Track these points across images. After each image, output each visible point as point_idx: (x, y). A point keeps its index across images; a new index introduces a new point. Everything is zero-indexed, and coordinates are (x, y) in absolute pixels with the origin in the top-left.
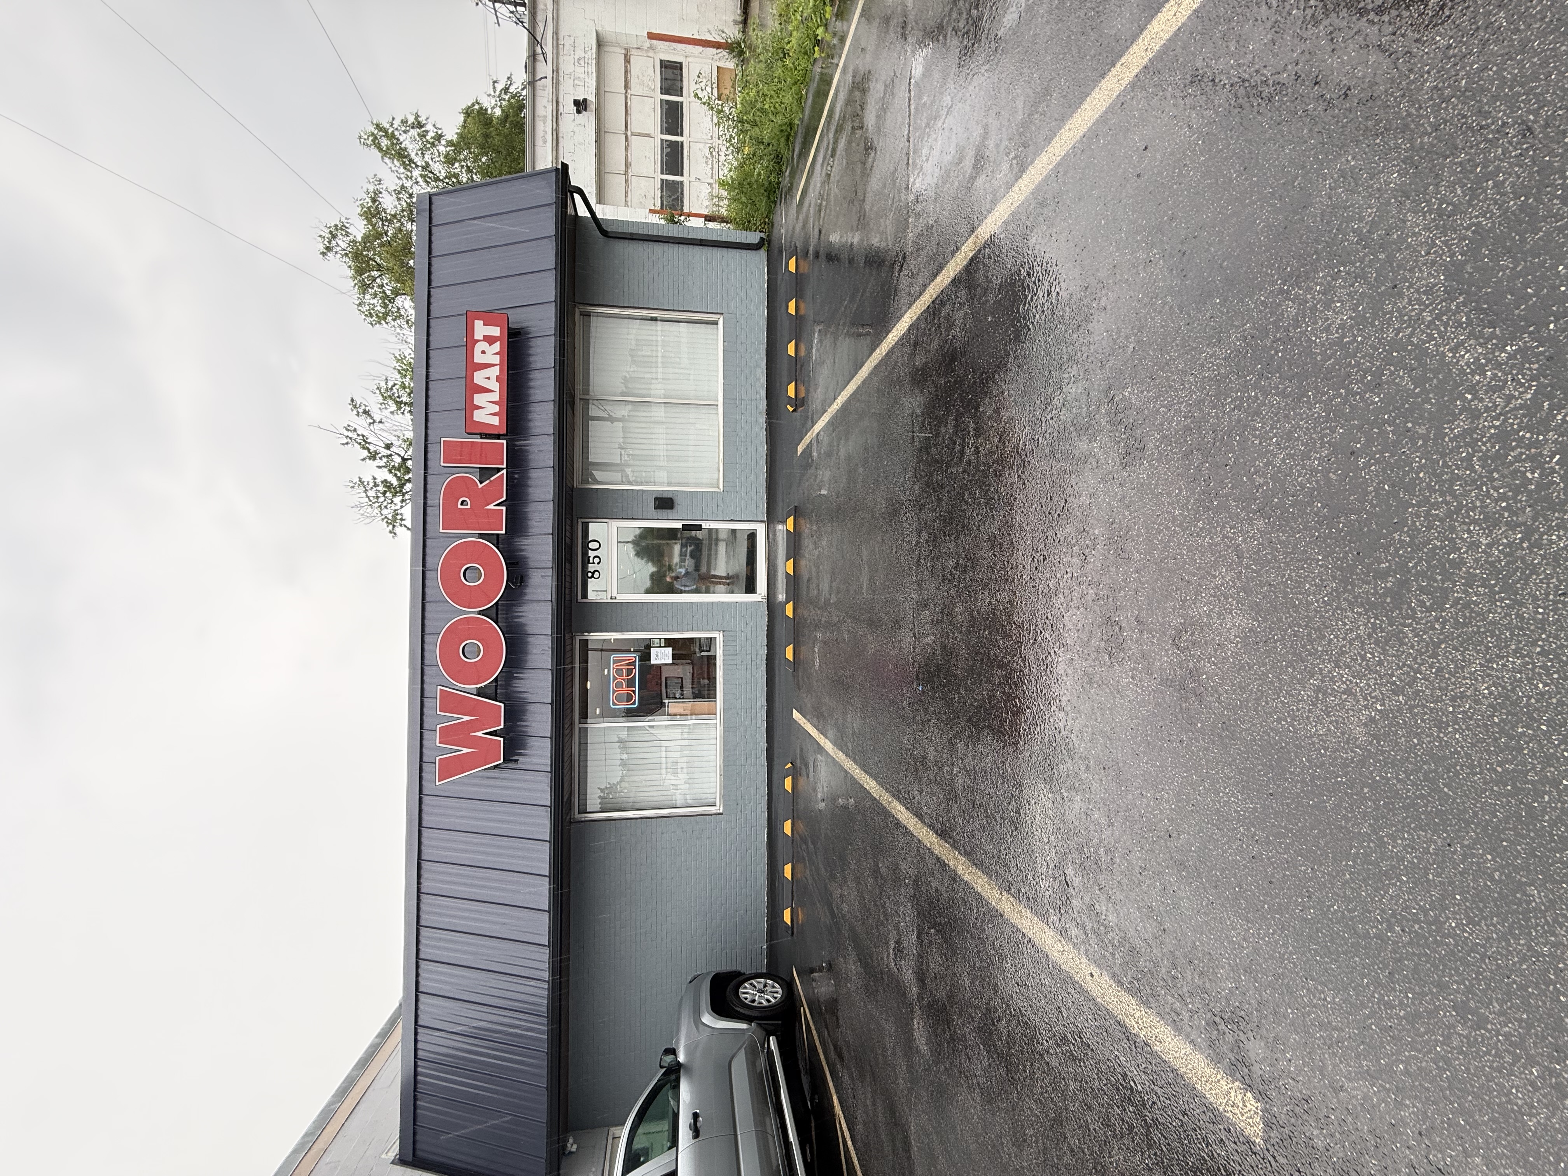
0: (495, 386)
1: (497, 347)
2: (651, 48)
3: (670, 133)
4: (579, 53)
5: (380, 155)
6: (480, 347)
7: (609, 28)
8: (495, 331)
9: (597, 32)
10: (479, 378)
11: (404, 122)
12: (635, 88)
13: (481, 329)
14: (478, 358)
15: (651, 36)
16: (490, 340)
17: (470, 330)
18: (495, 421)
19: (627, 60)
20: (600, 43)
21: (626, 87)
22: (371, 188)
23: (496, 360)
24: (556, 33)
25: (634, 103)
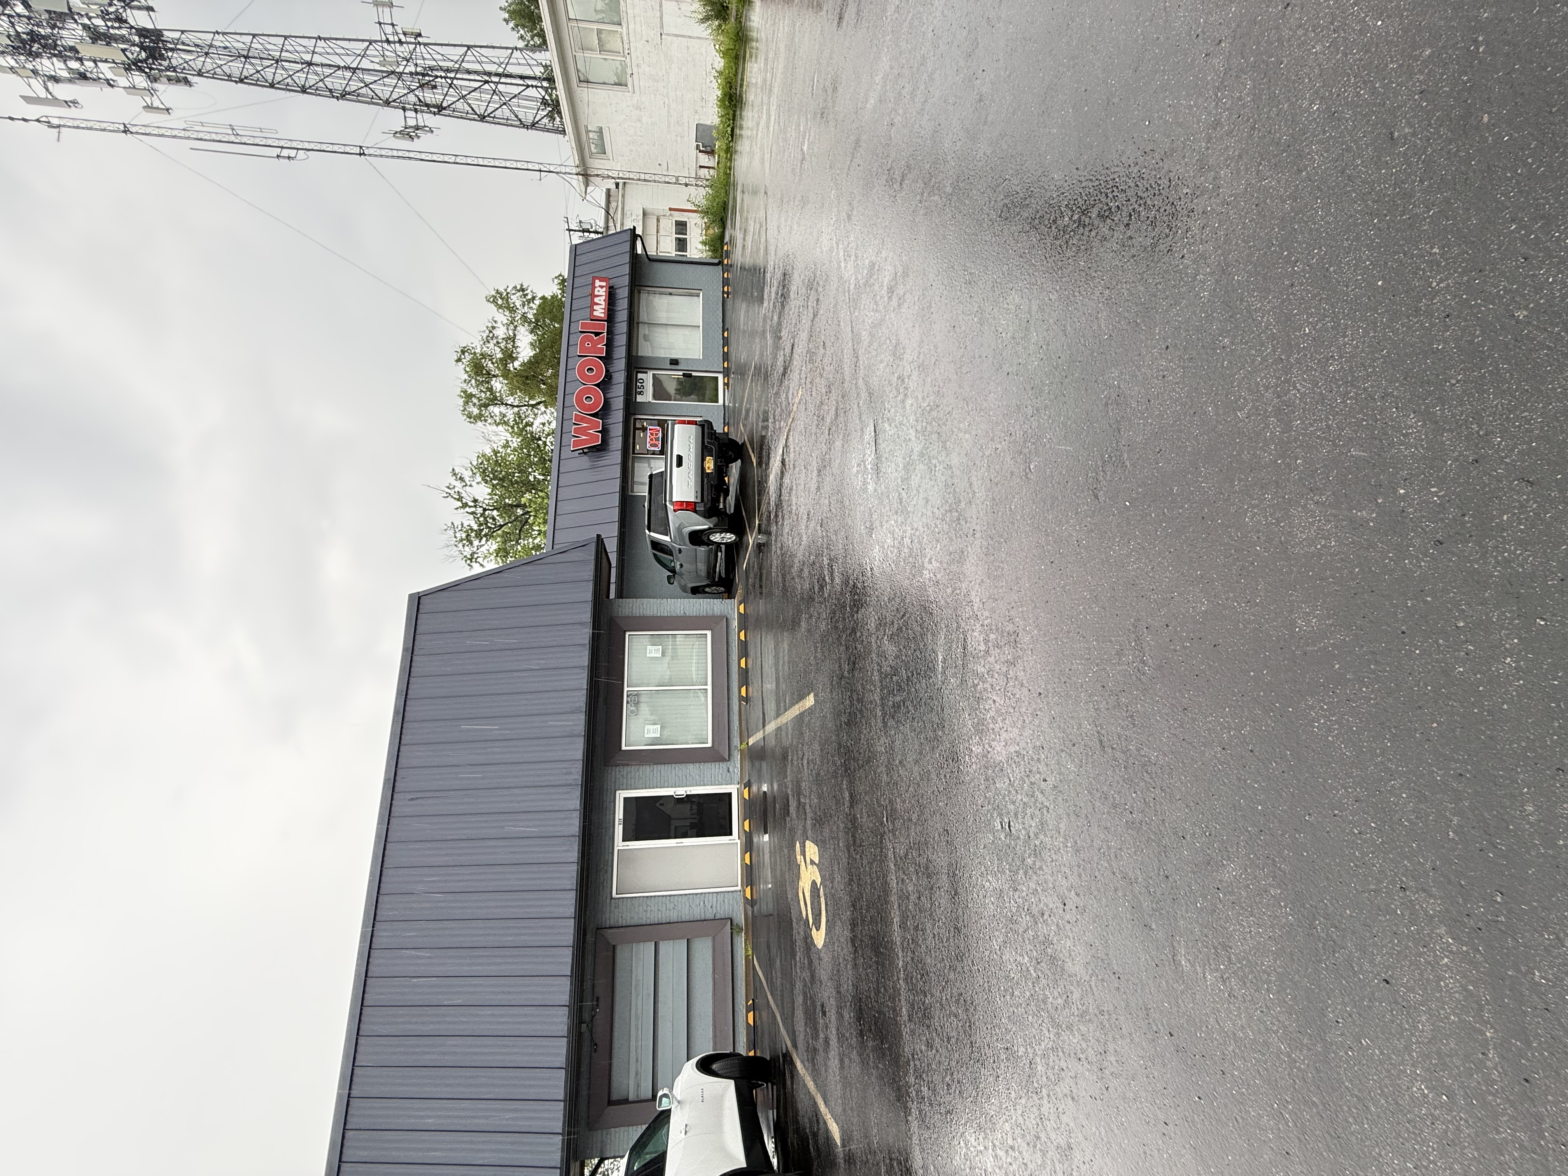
0: (603, 303)
1: (604, 289)
2: (671, 215)
3: (679, 251)
4: (634, 217)
5: (496, 309)
6: (596, 290)
7: (649, 206)
8: (604, 284)
9: (643, 210)
10: (596, 300)
11: (515, 287)
12: (662, 232)
13: (598, 283)
14: (596, 293)
15: (671, 209)
16: (602, 287)
17: (593, 283)
18: (602, 315)
19: (658, 221)
20: (645, 214)
21: (658, 232)
22: (490, 325)
23: (604, 294)
24: (623, 209)
25: (661, 239)
